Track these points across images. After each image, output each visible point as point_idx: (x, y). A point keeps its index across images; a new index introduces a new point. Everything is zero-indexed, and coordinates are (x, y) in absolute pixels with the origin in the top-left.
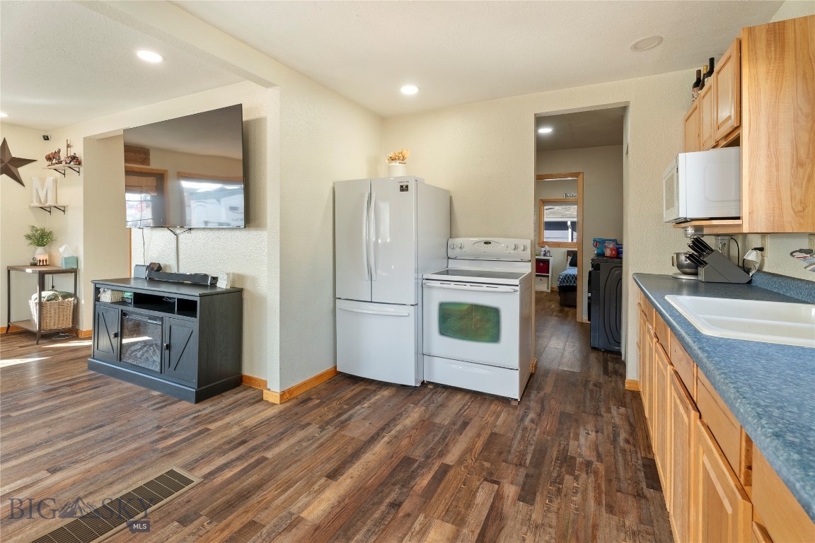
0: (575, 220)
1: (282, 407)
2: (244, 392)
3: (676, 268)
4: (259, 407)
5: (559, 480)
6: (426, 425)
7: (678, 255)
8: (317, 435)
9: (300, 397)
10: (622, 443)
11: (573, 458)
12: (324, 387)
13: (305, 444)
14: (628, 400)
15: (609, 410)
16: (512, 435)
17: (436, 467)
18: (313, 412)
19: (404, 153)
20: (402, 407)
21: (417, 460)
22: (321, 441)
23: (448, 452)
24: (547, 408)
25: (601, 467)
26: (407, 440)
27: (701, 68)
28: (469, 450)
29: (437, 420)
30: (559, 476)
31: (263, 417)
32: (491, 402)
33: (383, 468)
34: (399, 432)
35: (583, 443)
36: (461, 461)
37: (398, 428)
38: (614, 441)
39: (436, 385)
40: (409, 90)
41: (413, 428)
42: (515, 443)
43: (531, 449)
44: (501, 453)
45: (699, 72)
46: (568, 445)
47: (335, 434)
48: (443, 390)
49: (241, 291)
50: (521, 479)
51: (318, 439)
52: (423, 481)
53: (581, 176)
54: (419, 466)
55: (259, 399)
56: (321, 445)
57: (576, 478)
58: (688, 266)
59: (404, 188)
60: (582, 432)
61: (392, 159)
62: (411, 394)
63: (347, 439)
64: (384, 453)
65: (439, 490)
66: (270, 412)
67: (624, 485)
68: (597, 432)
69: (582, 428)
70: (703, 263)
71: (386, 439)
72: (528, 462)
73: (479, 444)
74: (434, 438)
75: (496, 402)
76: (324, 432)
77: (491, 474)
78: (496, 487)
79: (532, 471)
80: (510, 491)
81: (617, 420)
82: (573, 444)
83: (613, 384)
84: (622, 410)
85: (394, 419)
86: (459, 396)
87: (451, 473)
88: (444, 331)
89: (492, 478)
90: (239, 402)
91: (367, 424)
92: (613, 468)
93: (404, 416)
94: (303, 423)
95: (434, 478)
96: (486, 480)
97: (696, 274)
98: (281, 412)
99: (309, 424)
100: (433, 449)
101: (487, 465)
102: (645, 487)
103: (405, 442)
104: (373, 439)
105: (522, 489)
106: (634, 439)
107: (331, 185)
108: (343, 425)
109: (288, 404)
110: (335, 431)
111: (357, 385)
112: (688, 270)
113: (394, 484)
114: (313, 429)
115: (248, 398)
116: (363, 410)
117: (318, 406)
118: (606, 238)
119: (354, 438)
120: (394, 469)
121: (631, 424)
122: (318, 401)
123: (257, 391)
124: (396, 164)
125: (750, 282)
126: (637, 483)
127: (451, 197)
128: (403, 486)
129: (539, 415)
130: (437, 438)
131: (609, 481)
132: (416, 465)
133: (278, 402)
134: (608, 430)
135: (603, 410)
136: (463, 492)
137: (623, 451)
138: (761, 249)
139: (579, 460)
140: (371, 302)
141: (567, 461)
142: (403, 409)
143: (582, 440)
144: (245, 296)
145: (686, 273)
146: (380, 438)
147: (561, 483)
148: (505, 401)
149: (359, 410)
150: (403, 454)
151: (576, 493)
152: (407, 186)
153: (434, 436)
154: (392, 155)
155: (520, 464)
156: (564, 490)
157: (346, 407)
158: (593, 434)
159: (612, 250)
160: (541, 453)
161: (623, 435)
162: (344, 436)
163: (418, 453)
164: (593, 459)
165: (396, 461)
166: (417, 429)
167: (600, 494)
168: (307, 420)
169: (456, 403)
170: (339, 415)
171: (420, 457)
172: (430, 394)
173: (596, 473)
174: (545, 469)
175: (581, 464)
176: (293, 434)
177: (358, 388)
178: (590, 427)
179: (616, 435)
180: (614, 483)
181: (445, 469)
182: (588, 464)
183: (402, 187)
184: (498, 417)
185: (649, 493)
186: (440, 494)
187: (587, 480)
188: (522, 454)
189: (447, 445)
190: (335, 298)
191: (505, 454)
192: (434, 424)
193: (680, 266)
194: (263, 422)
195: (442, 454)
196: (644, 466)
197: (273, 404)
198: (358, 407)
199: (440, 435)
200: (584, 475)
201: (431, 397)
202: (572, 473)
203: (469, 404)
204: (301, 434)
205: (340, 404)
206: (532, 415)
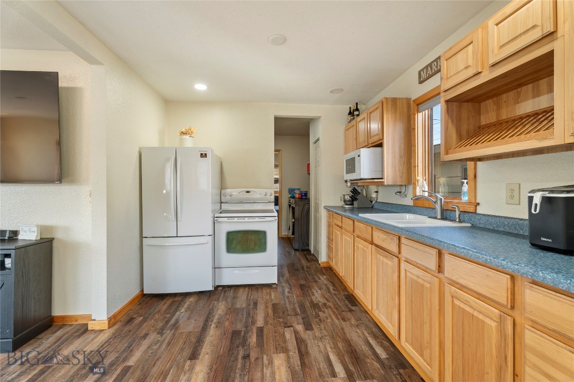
0: (278, 177)
1: (112, 330)
2: (62, 330)
3: (342, 202)
4: (88, 337)
5: (317, 316)
6: (232, 311)
7: (344, 195)
8: (160, 339)
9: (123, 319)
10: (333, 291)
11: (317, 304)
12: (138, 308)
13: (155, 347)
14: (324, 271)
15: (319, 279)
16: (284, 302)
17: (255, 330)
18: (144, 326)
19: (192, 129)
20: (210, 305)
21: (241, 331)
22: (166, 341)
23: (256, 320)
24: (291, 284)
25: (330, 304)
26: (227, 322)
27: (352, 106)
28: (266, 316)
29: (238, 306)
30: (316, 313)
31: (100, 341)
32: (262, 289)
33: (224, 341)
34: (219, 319)
35: (318, 296)
36: (266, 323)
37: (216, 317)
38: (329, 292)
39: (224, 287)
40: (201, 87)
41: (226, 314)
42: (288, 305)
43: (297, 305)
44: (284, 312)
45: (350, 108)
46: (311, 299)
47: (174, 334)
48: (230, 289)
49: (51, 240)
50: (301, 321)
51: (164, 341)
52: (253, 339)
53: (280, 152)
54: (245, 333)
55: (84, 330)
56: (169, 344)
57: (324, 312)
58: (349, 201)
59: (203, 155)
60: (315, 292)
61: (183, 133)
62: (210, 296)
63: (185, 334)
64: (218, 333)
65: (265, 341)
66: (103, 338)
67: (343, 308)
68: (320, 289)
69: (313, 289)
70: (356, 199)
71: (213, 326)
72: (299, 312)
73: (270, 311)
74: (242, 316)
75: (264, 288)
76: (164, 336)
77: (286, 323)
78: (292, 328)
79: (303, 315)
80: (300, 328)
81: (325, 282)
82: (313, 298)
83: (314, 266)
84: (325, 277)
85: (210, 314)
86: (241, 290)
87: (265, 331)
88: (230, 249)
89: (288, 326)
90: (64, 338)
91: (193, 321)
92: (335, 303)
93: (215, 310)
94: (141, 335)
95: (257, 336)
96: (285, 327)
97: (352, 204)
98: (114, 334)
99: (146, 335)
100: (246, 322)
101: (281, 320)
102: (351, 306)
103: (227, 323)
104: (205, 328)
105: (305, 325)
106: (336, 288)
107: (138, 150)
108: (176, 326)
109: (116, 327)
110: (173, 332)
111: (165, 300)
112: (348, 203)
113: (238, 347)
114: (153, 336)
115: (71, 333)
116: (183, 314)
117: (144, 321)
118: (295, 188)
119: (190, 332)
120: (231, 340)
121: (332, 282)
122: (142, 318)
123: (74, 326)
124: (187, 137)
125: (373, 207)
126: (347, 306)
127: (221, 162)
128: (243, 346)
129: (291, 289)
130: (245, 316)
131: (337, 309)
132: (243, 333)
133: (106, 327)
134: (324, 287)
135: (317, 279)
136: (278, 337)
137: (335, 294)
138: (377, 192)
139: (320, 304)
140: (177, 237)
141: (315, 306)
142: (211, 306)
143: (316, 295)
144: (55, 244)
145: (347, 205)
146: (209, 327)
147: (319, 316)
148: (269, 286)
149: (180, 315)
150: (231, 330)
151: (327, 318)
152: (206, 154)
153: (242, 315)
154: (184, 130)
155: (296, 315)
156: (322, 319)
157: (168, 316)
158: (319, 291)
159: (299, 194)
160: (302, 306)
161: (331, 288)
162: (182, 333)
163: (239, 326)
164: (326, 301)
165: (229, 336)
166: (229, 314)
167: (336, 315)
168: (144, 332)
169: (242, 295)
170: (167, 322)
171: (242, 328)
172: (223, 293)
173: (330, 307)
174: (308, 313)
175: (322, 305)
176: (139, 345)
177: (169, 301)
178: (316, 288)
179: (328, 289)
180: (339, 308)
181: (260, 331)
182: (325, 304)
183: (202, 154)
184: (270, 295)
185: (353, 308)
186: (267, 342)
187: (328, 312)
188: (294, 310)
189: (252, 317)
190: (142, 237)
191: (286, 312)
192: (238, 309)
193: (345, 201)
194: (103, 345)
195: (253, 323)
196: (346, 298)
197: (101, 331)
198: (178, 313)
199: (245, 313)
200: (326, 310)
201: (224, 295)
202: (321, 311)
203: (250, 292)
204: (146, 343)
205: (161, 315)
206: (287, 290)
